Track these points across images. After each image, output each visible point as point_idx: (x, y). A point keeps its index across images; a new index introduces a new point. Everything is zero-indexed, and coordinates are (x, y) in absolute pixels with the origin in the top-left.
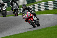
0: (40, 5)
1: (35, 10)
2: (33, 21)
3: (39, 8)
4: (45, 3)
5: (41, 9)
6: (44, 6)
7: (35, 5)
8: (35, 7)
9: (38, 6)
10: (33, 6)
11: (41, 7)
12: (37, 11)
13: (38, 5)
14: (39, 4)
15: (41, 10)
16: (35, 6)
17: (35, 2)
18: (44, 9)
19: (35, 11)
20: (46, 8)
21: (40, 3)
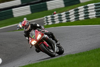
0: (88, 9)
1: (79, 18)
3: (85, 13)
4: (96, 5)
5: (88, 15)
6: (94, 10)
9: (84, 11)
11: (88, 13)
12: (83, 18)
13: (83, 9)
14: (85, 7)
15: (89, 17)
17: (79, 3)
18: (95, 16)
21: (88, 5)
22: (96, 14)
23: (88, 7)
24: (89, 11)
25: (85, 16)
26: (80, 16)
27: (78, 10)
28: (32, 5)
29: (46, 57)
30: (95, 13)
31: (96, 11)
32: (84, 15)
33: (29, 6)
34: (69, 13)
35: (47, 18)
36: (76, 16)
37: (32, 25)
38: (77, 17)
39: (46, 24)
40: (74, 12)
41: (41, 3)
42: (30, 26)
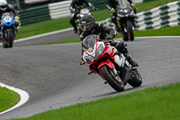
1: (168, 22)
2: (112, 70)
8: (168, 13)
10: (162, 9)
12: (176, 23)
16: (169, 10)
19: (170, 24)
26: (170, 20)
29: (109, 92)
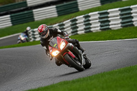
0: (90, 19)
3: (86, 25)
4: (100, 14)
5: (90, 28)
7: (77, 18)
9: (85, 22)
11: (90, 24)
13: (84, 19)
14: (85, 17)
15: (92, 30)
18: (99, 28)
20: (102, 24)
21: (90, 14)
22: (101, 26)
23: (89, 16)
24: (91, 22)
25: (85, 29)
27: (76, 20)
28: (13, 15)
30: (99, 24)
31: (101, 22)
32: (84, 27)
33: (9, 16)
34: (63, 25)
35: (34, 32)
36: (73, 29)
37: (51, 31)
38: (75, 30)
39: (33, 39)
40: (71, 23)
41: (26, 12)
42: (48, 32)
